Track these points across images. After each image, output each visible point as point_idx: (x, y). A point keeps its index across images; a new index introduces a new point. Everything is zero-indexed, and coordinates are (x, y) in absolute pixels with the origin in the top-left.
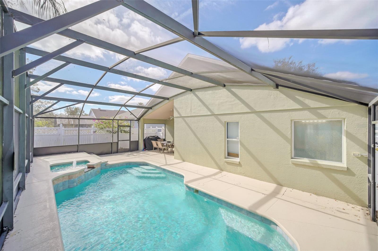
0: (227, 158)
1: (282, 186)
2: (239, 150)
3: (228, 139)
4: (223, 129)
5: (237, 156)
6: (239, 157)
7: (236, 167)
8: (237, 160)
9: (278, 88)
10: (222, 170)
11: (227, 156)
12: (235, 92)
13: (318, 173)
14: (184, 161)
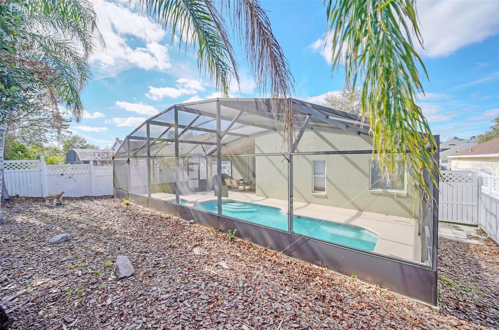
0: (314, 192)
1: (362, 211)
2: (326, 184)
3: (315, 176)
4: (310, 166)
5: (323, 190)
6: (326, 190)
7: (323, 199)
8: (323, 193)
9: (360, 135)
10: (309, 203)
11: (314, 191)
12: (322, 134)
13: (389, 199)
14: (268, 197)
